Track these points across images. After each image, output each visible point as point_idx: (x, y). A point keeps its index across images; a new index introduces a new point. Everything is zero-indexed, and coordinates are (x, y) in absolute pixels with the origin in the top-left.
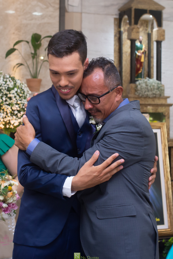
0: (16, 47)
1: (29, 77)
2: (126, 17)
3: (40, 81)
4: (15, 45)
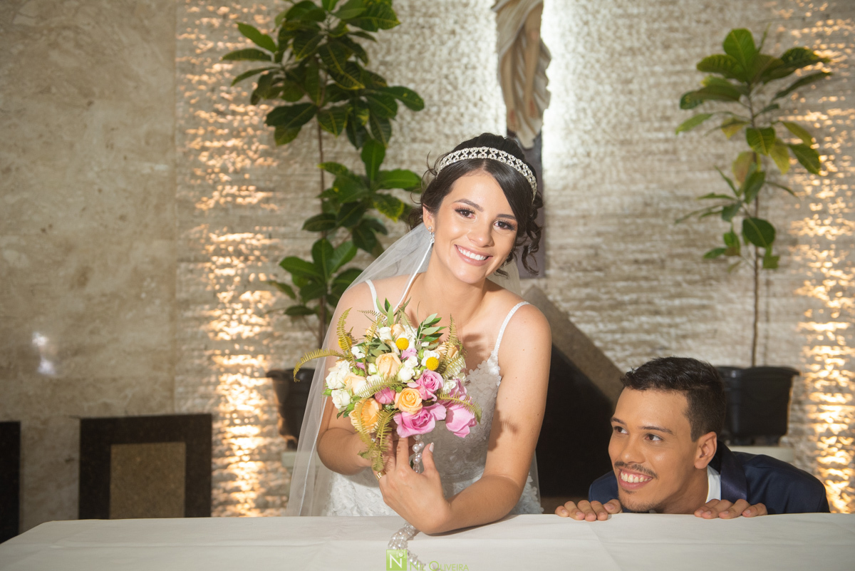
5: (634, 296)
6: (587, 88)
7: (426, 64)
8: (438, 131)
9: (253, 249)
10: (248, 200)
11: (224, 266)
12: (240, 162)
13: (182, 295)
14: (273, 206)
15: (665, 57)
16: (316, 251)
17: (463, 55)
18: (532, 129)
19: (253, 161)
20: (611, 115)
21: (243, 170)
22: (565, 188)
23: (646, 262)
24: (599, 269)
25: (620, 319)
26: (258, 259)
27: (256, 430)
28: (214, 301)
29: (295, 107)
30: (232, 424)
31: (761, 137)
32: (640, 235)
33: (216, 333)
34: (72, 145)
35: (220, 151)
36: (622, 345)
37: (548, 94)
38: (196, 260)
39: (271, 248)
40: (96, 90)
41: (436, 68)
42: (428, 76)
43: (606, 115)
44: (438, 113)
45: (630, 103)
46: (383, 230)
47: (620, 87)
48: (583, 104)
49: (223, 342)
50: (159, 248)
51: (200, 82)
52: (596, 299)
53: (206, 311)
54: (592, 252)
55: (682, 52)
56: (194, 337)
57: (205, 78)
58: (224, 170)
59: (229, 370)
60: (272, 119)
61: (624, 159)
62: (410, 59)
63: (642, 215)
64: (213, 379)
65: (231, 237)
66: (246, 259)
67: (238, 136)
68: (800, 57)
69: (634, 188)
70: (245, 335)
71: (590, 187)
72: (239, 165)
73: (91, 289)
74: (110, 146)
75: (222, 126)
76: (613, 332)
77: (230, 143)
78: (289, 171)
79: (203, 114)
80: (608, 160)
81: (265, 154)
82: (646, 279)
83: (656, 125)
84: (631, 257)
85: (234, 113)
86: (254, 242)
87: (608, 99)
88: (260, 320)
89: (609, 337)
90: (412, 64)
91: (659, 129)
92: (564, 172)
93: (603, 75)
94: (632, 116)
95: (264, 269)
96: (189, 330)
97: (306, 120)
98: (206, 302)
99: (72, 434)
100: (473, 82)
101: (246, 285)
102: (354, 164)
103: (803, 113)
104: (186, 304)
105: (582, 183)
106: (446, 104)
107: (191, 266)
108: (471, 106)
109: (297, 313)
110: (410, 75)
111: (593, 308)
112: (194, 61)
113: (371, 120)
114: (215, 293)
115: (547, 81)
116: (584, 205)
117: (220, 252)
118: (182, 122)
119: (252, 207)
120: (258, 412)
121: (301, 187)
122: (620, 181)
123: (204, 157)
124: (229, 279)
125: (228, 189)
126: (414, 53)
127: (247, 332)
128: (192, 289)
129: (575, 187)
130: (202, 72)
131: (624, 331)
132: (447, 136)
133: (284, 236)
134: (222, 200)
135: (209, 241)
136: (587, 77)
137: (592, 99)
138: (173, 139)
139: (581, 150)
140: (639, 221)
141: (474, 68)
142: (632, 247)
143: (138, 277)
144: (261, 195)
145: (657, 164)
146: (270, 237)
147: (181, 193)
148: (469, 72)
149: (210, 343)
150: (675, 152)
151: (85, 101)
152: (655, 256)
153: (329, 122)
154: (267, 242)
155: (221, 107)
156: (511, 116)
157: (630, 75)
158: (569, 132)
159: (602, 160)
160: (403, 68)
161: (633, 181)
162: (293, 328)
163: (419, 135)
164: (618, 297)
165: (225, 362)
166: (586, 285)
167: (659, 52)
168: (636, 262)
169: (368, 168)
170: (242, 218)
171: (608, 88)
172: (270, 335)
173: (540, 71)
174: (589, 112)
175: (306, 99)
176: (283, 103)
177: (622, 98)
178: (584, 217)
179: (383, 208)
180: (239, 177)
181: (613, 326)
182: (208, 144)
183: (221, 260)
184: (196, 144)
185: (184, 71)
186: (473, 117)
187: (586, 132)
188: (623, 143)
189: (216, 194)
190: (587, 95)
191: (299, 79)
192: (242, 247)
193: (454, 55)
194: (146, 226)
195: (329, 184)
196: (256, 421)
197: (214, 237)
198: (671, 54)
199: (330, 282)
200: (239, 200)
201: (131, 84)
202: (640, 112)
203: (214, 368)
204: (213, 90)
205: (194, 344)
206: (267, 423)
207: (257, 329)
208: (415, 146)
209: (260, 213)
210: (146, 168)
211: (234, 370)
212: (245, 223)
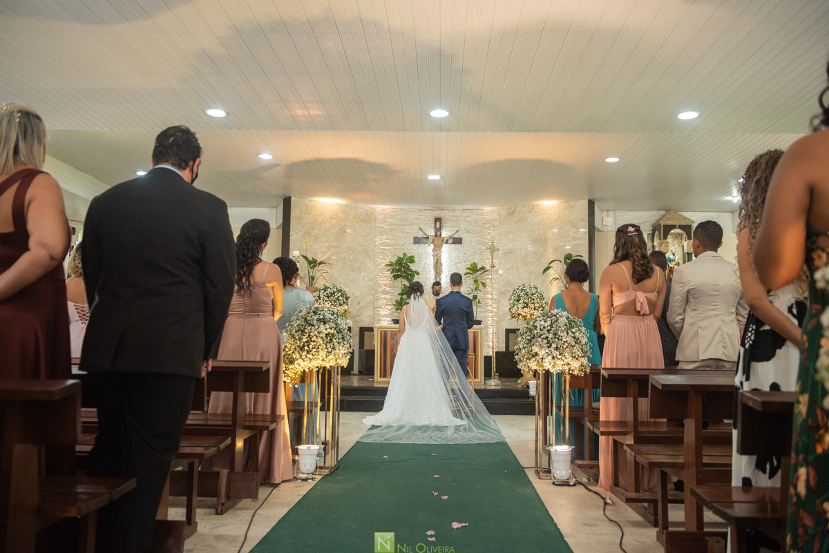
2: (657, 232)
4: (550, 264)
7: (420, 264)
8: (422, 277)
9: (388, 298)
10: (387, 289)
11: (382, 301)
12: (386, 282)
13: (375, 306)
14: (392, 291)
16: (400, 299)
18: (439, 277)
19: (388, 282)
26: (389, 300)
28: (381, 307)
31: (476, 281)
33: (381, 314)
35: (384, 281)
37: (442, 271)
38: (378, 300)
39: (392, 298)
40: (362, 270)
41: (422, 265)
44: (424, 273)
50: (371, 298)
51: (379, 268)
53: (379, 309)
55: (468, 263)
56: (377, 314)
57: (382, 267)
58: (384, 284)
60: (393, 276)
65: (384, 296)
66: (387, 300)
67: (387, 278)
68: (483, 268)
70: (387, 314)
73: (360, 305)
75: (383, 276)
78: (397, 284)
79: (380, 274)
81: (391, 281)
85: (386, 274)
88: (390, 311)
90: (418, 264)
95: (390, 302)
97: (399, 277)
99: (359, 329)
101: (387, 305)
103: (488, 276)
104: (376, 308)
106: (425, 271)
108: (429, 272)
109: (397, 309)
110: (417, 266)
112: (380, 264)
113: (410, 276)
115: (442, 269)
117: (382, 299)
118: (375, 275)
119: (388, 291)
121: (397, 287)
123: (379, 282)
124: (383, 304)
125: (384, 287)
128: (377, 305)
130: (380, 266)
132: (425, 276)
133: (394, 296)
134: (383, 289)
135: (380, 297)
136: (450, 267)
138: (374, 278)
143: (368, 303)
144: (390, 288)
146: (392, 296)
147: (375, 288)
151: (360, 272)
153: (403, 277)
154: (390, 297)
156: (435, 274)
162: (395, 313)
167: (464, 263)
170: (386, 292)
172: (391, 314)
173: (441, 267)
175: (399, 274)
176: (396, 274)
180: (386, 285)
182: (381, 279)
184: (378, 279)
185: (377, 266)
186: (429, 274)
189: (381, 288)
191: (398, 270)
192: (386, 298)
194: (369, 294)
195: (403, 288)
198: (466, 264)
201: (368, 269)
204: (383, 270)
210: (370, 283)
211: (384, 320)
212: (386, 294)
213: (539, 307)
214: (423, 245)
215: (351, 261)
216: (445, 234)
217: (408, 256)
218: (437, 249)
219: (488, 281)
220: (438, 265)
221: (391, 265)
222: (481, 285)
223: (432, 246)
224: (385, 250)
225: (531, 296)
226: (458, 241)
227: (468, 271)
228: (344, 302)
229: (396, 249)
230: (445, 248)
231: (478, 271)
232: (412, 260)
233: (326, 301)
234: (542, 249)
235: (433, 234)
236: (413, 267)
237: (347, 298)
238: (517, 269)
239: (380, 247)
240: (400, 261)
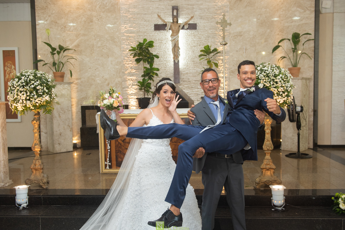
0: (280, 44)
1: (291, 67)
3: (299, 69)
4: (279, 42)
5: (195, 86)
6: (187, 52)
7: (161, 49)
8: (163, 60)
9: (134, 79)
10: (133, 71)
11: (129, 82)
12: (132, 66)
13: (123, 87)
14: (137, 72)
15: (199, 47)
16: (143, 80)
17: (167, 47)
18: (177, 60)
19: (134, 65)
20: (191, 57)
21: (132, 67)
22: (184, 69)
23: (197, 80)
24: (189, 82)
25: (193, 90)
26: (135, 81)
27: (135, 107)
28: (128, 87)
29: (140, 58)
30: (131, 107)
31: (209, 62)
32: (196, 76)
33: (129, 93)
34: (106, 64)
35: (128, 64)
36: (193, 94)
37: (180, 54)
38: (125, 81)
39: (137, 79)
40: (109, 55)
41: (163, 49)
42: (161, 51)
43: (190, 57)
44: (163, 57)
45: (194, 55)
46: (153, 77)
47: (192, 52)
48: (187, 55)
49: (130, 94)
50: (120, 79)
51: (125, 53)
52: (189, 87)
53: (127, 89)
54: (188, 79)
55: (202, 46)
56: (125, 93)
57: (126, 52)
58: (129, 67)
59: (130, 98)
60: (136, 60)
61: (193, 64)
62: (158, 48)
63: (196, 73)
64: (128, 100)
65: (130, 77)
66: (133, 81)
67: (131, 61)
68: (215, 50)
69: (195, 69)
70: (133, 93)
71: (188, 68)
72: (131, 66)
73: (109, 86)
74: (112, 64)
75: (129, 60)
76: (191, 92)
77: (130, 62)
78: (139, 67)
79: (126, 58)
80: (191, 64)
81: (135, 64)
82: (197, 83)
83: (198, 58)
84: (194, 80)
85: (130, 58)
86: (134, 78)
87: (191, 54)
88: (135, 90)
89: (191, 93)
90: (159, 49)
91: (198, 59)
92: (184, 66)
93: (190, 50)
94: (194, 57)
95: (136, 82)
96: (124, 92)
97: (141, 61)
98: (127, 88)
100: (169, 51)
101: (133, 85)
102: (148, 66)
103: (220, 57)
104: (124, 88)
105: (187, 68)
106: (164, 55)
107: (124, 82)
108: (168, 55)
109: (141, 89)
110: (159, 51)
111: (188, 88)
112: (124, 50)
113: (151, 60)
114: (128, 86)
115: (179, 52)
116: (187, 71)
117: (129, 80)
118: (122, 59)
119: (134, 73)
120: (135, 105)
121: (141, 69)
122: (192, 67)
123: (126, 65)
124: (130, 84)
125: (130, 70)
126: (159, 47)
127: (133, 92)
128: (125, 86)
129: (185, 69)
130: (125, 51)
131: (193, 92)
132: (165, 60)
133: (139, 77)
134: (129, 72)
135: (127, 78)
136: (187, 50)
137: (188, 54)
138: (121, 62)
139: (186, 62)
140: (196, 74)
141: (169, 49)
142: (194, 78)
143: (116, 84)
144: (135, 71)
145: (198, 65)
146: (137, 77)
147: (123, 71)
148: (168, 50)
149: (127, 94)
150: (201, 63)
151: (108, 57)
152: (198, 80)
153: (145, 61)
154: (136, 78)
155: (128, 57)
156: (174, 58)
157: (194, 50)
158: (184, 60)
159: (190, 64)
160: (157, 49)
161: (195, 68)
162: (140, 92)
163: (160, 60)
164: (192, 86)
165: (130, 97)
166: (187, 84)
167: (199, 46)
168: (195, 80)
169: (150, 67)
170: (132, 74)
171: (190, 52)
172: (137, 93)
173: (178, 50)
174: (188, 56)
175: (141, 57)
176: (138, 58)
177: (193, 54)
178: (187, 73)
179: (152, 74)
180: (131, 68)
181: (191, 91)
182: (126, 63)
183: (129, 81)
184: (125, 63)
185: (122, 51)
186: (169, 57)
187: (187, 59)
188: (193, 61)
189: (128, 71)
190: (187, 53)
191: (139, 54)
192: (132, 79)
193: (166, 47)
194: (117, 76)
195: (145, 70)
196: (135, 106)
197: (128, 77)
198: (200, 47)
199: (145, 84)
200: (132, 72)
201: (115, 54)
202: (196, 56)
203: (128, 98)
204: (127, 54)
205: (125, 94)
206: (137, 106)
207: (135, 92)
208: (160, 62)
209: (135, 73)
210: (117, 67)
211: (131, 98)
212: (132, 75)
213: (284, 92)
214: (162, 31)
215: (99, 47)
216: (181, 21)
217: (148, 41)
218: (175, 34)
219: (220, 62)
220: (176, 48)
221: (133, 49)
222: (214, 65)
223: (171, 32)
224: (130, 37)
225: (272, 78)
226: (193, 27)
227: (202, 53)
228: (44, 93)
229: (140, 36)
230: (182, 33)
231: (211, 53)
232: (151, 44)
233: (21, 92)
234: (268, 31)
235: (172, 21)
236: (153, 51)
237: (49, 88)
238: (246, 50)
239: (125, 34)
240: (140, 46)
